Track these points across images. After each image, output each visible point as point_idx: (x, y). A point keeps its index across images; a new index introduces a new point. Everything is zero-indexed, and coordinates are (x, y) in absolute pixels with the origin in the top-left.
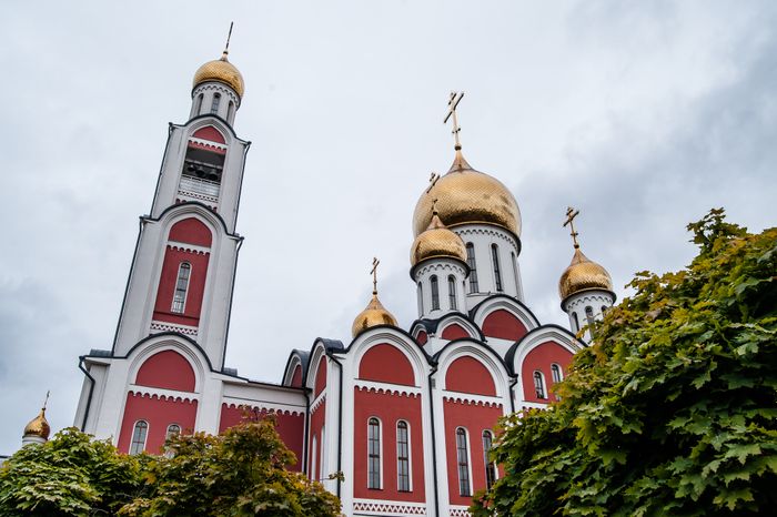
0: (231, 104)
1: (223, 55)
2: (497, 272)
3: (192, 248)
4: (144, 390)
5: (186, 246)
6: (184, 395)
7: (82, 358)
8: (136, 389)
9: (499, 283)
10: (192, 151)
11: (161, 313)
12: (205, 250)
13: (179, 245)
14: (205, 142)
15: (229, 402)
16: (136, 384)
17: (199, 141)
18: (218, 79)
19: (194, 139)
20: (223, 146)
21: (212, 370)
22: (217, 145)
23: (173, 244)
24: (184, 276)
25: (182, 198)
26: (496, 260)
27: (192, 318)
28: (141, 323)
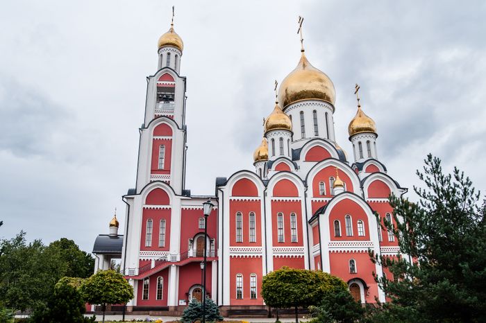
0: (176, 56)
1: (171, 26)
2: (316, 125)
3: (164, 138)
4: (149, 206)
5: (161, 138)
6: (165, 207)
7: (123, 197)
8: (146, 206)
9: (316, 131)
10: (159, 88)
11: (154, 171)
12: (170, 138)
13: (158, 138)
14: (165, 82)
15: (184, 207)
16: (146, 204)
17: (162, 82)
18: (168, 44)
19: (159, 82)
20: (173, 83)
21: (176, 195)
22: (170, 83)
23: (155, 138)
24: (162, 151)
25: (157, 114)
26: (315, 119)
27: (167, 171)
28: (146, 176)
